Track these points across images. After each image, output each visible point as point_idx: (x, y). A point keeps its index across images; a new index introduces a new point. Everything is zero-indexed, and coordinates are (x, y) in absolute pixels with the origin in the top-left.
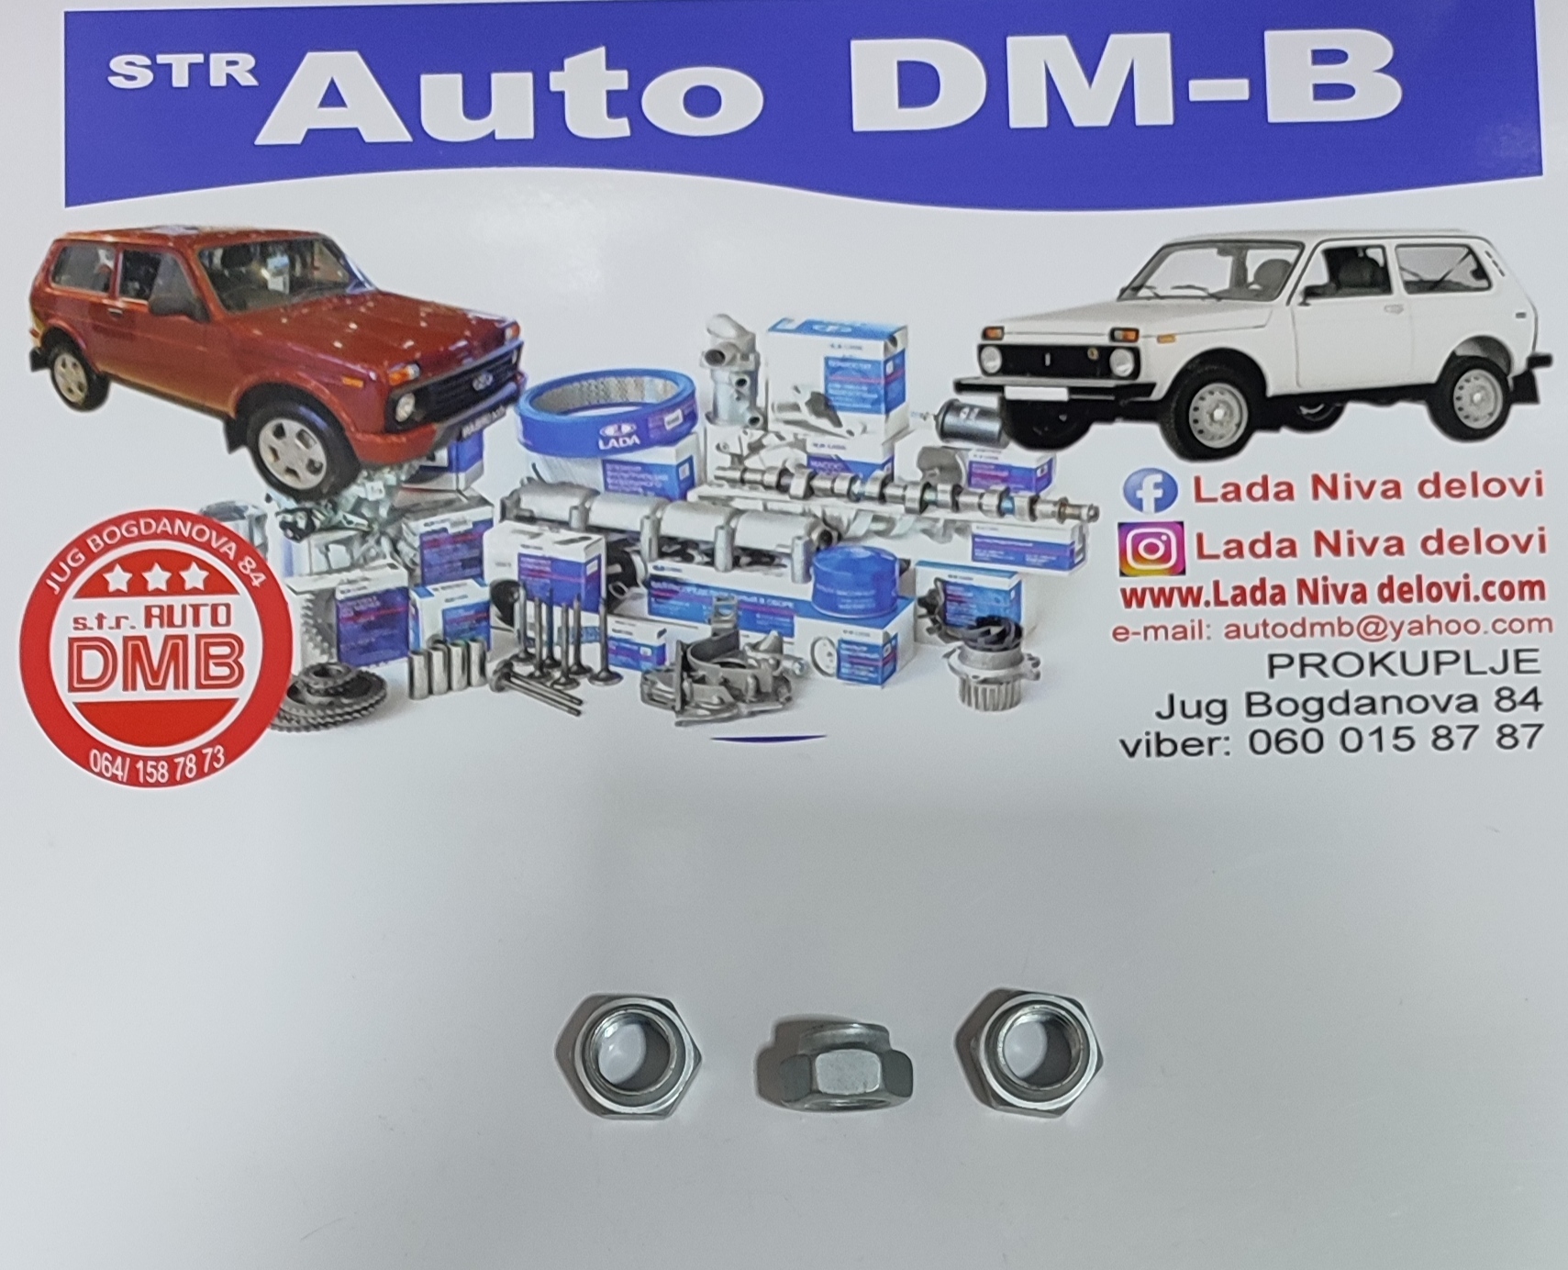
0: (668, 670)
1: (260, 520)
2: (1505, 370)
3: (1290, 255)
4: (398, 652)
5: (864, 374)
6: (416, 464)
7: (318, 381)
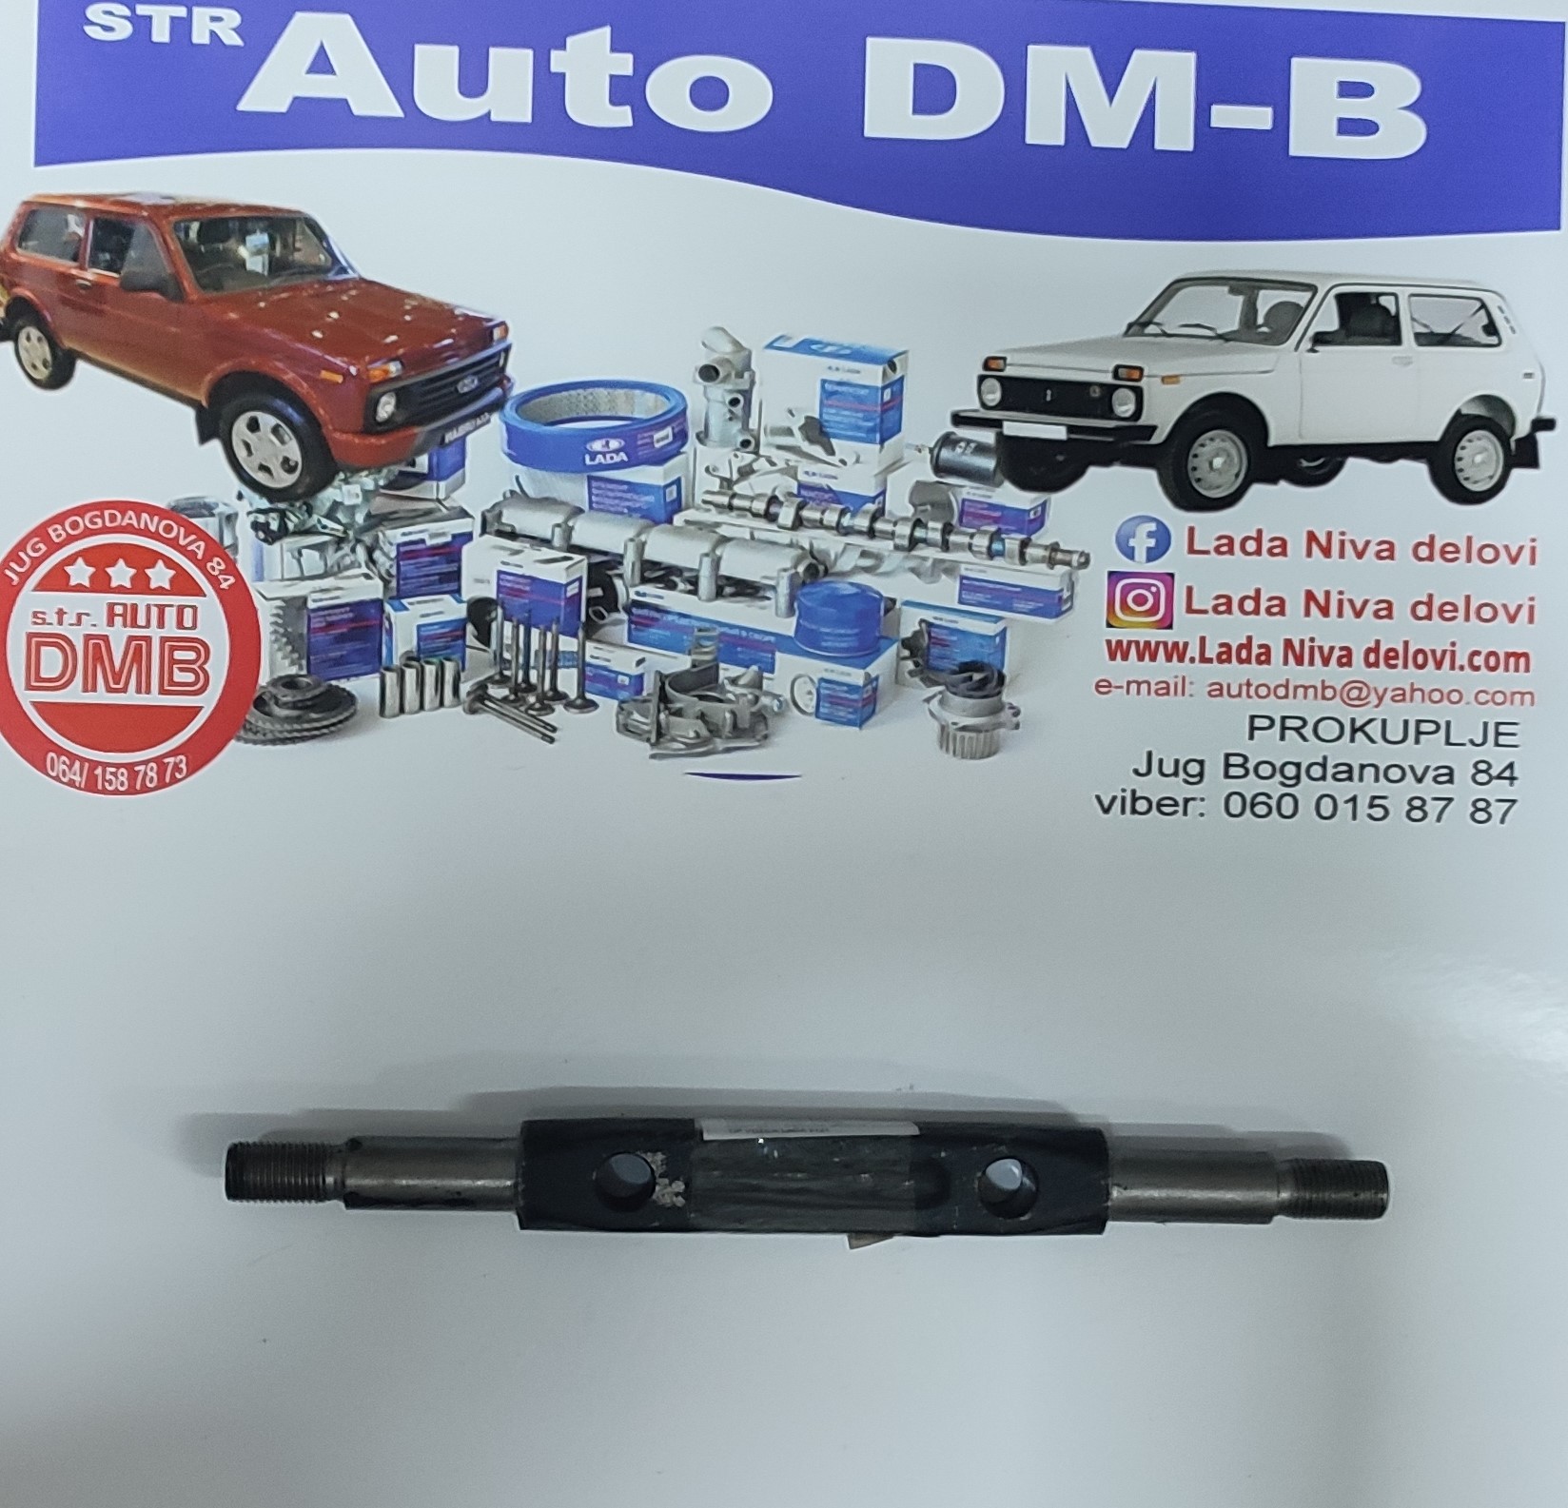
0: (645, 701)
1: (230, 519)
2: (1508, 432)
3: (1301, 298)
4: (369, 668)
5: (859, 399)
6: (396, 469)
7: (297, 373)
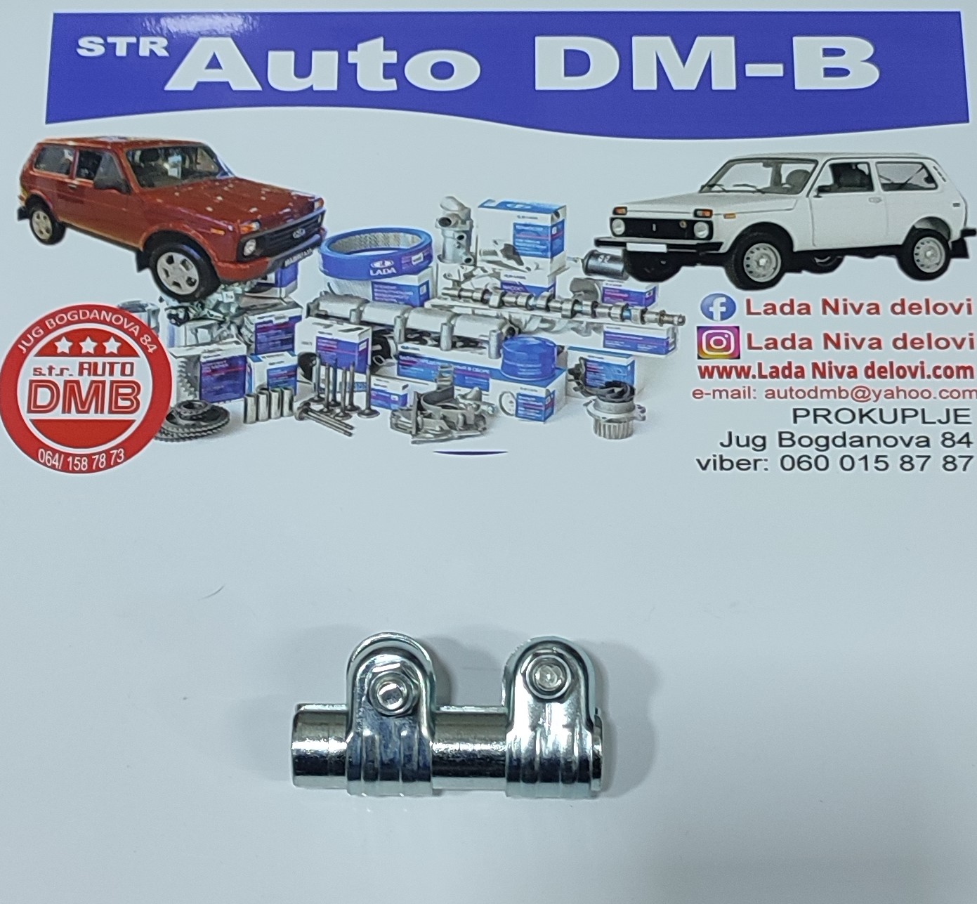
0: (408, 410)
1: (155, 313)
2: (947, 237)
3: (809, 167)
4: (238, 395)
5: (538, 234)
6: (255, 282)
7: (196, 231)
